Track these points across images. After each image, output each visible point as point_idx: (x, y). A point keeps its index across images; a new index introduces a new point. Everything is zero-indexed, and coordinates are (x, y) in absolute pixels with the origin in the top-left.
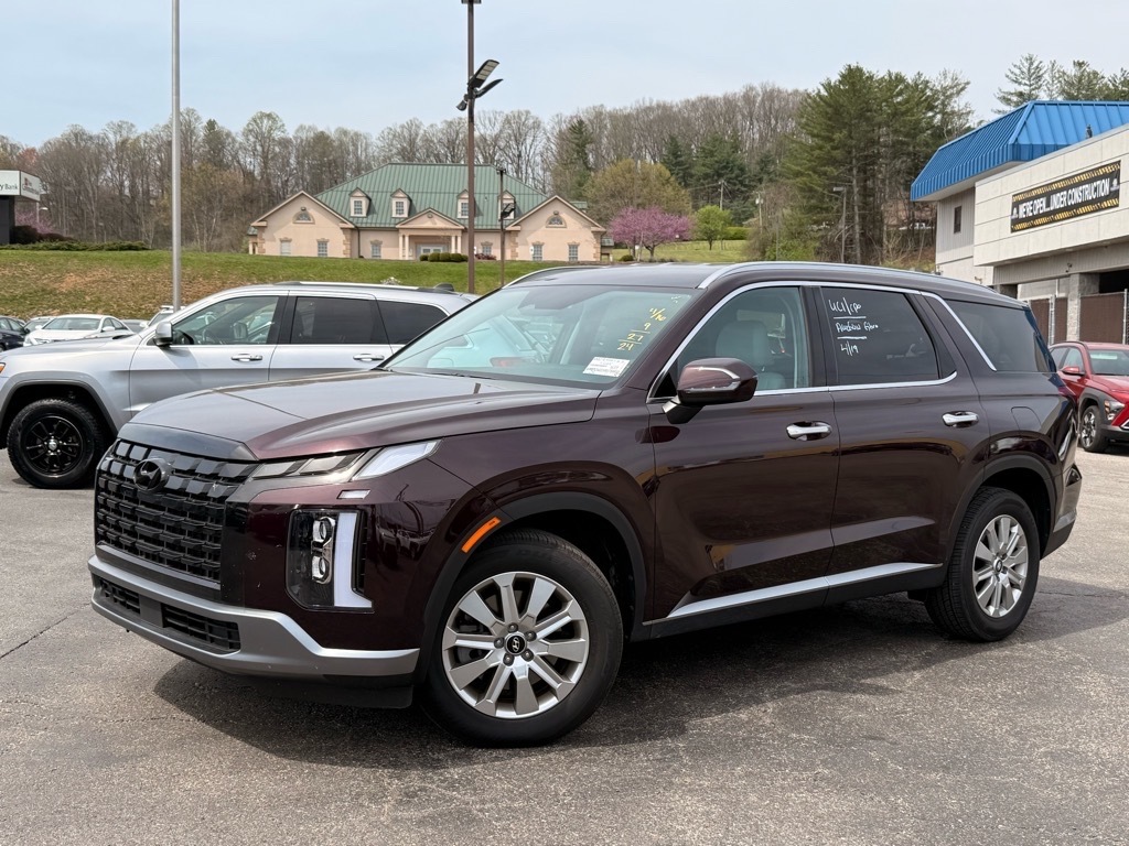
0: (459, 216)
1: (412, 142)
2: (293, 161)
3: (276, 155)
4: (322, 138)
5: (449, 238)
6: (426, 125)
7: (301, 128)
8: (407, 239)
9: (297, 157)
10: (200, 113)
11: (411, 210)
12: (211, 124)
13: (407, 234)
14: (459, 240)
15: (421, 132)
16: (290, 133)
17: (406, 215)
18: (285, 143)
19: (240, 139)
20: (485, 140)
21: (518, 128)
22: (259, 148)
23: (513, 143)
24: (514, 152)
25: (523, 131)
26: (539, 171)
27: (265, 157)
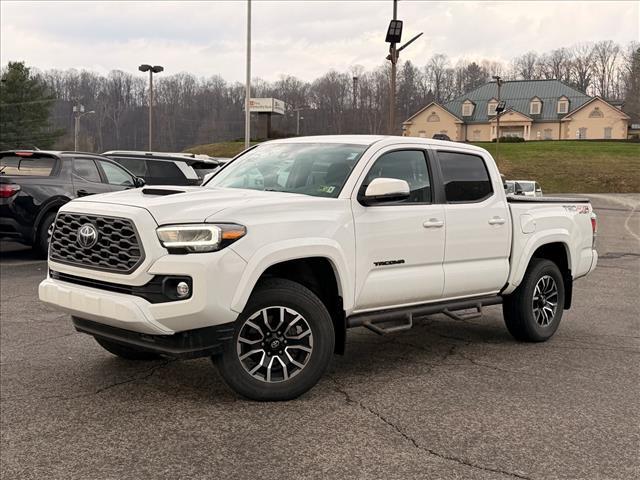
0: (531, 112)
2: (454, 82)
3: (444, 79)
4: (473, 67)
5: (523, 127)
6: (540, 55)
7: (460, 62)
8: (496, 129)
9: (457, 80)
12: (408, 63)
13: (496, 125)
14: (529, 128)
15: (536, 59)
16: (453, 67)
19: (423, 71)
20: (580, 61)
21: (603, 53)
22: (434, 76)
23: (599, 63)
24: (600, 68)
25: (607, 54)
26: (615, 80)
27: (438, 81)
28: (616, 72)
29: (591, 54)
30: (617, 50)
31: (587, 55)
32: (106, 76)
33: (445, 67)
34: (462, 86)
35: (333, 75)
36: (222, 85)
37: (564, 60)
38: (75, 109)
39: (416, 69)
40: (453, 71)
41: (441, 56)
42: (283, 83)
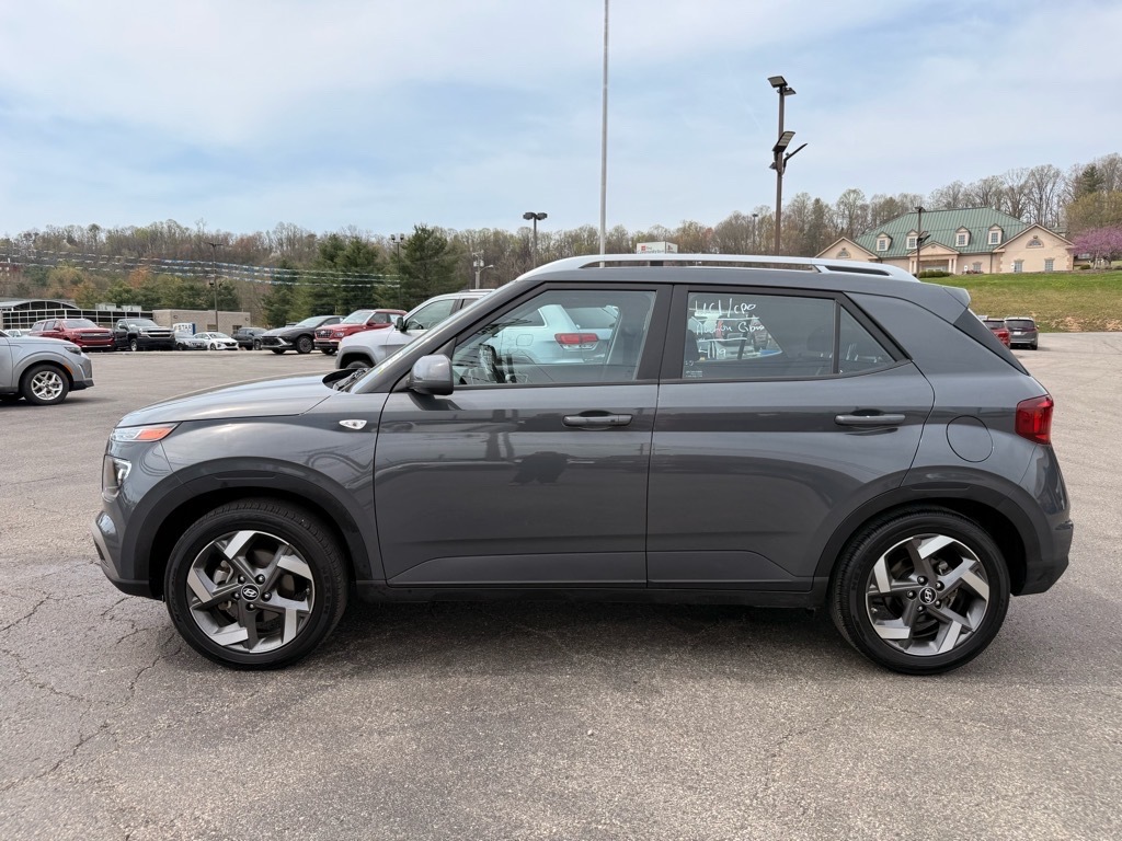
0: (957, 245)
1: (955, 198)
3: (858, 215)
5: (948, 261)
6: (966, 185)
8: (915, 264)
9: (872, 216)
10: (810, 194)
14: (955, 262)
15: (962, 190)
18: (864, 208)
19: (835, 208)
20: (1013, 190)
21: (1041, 179)
22: (847, 212)
23: (1035, 190)
24: (1037, 196)
25: (1045, 180)
26: (1055, 208)
27: (851, 217)
28: (1055, 200)
29: (1026, 182)
30: (1057, 174)
31: (1022, 182)
32: (515, 233)
33: (859, 203)
35: (737, 217)
36: (624, 235)
37: (994, 189)
38: (475, 264)
39: (827, 206)
40: (867, 206)
41: (854, 191)
42: (684, 230)
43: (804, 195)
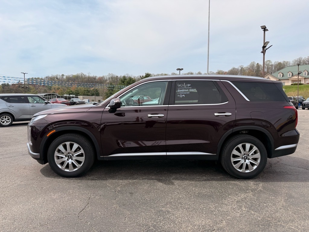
0: (304, 75)
1: (300, 62)
2: (273, 68)
3: (270, 68)
4: (280, 63)
5: (301, 80)
6: (303, 58)
7: (275, 62)
8: (291, 81)
9: (274, 68)
10: (255, 62)
11: (292, 75)
12: (258, 64)
13: (291, 80)
14: (303, 80)
15: (302, 59)
16: (273, 63)
17: (291, 76)
18: (272, 65)
33: (270, 64)
34: (276, 69)
35: (234, 69)
39: (261, 65)
41: (269, 61)
43: (254, 62)
